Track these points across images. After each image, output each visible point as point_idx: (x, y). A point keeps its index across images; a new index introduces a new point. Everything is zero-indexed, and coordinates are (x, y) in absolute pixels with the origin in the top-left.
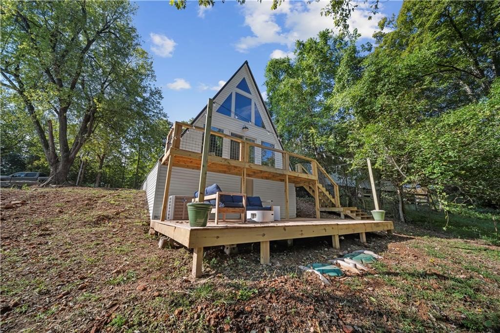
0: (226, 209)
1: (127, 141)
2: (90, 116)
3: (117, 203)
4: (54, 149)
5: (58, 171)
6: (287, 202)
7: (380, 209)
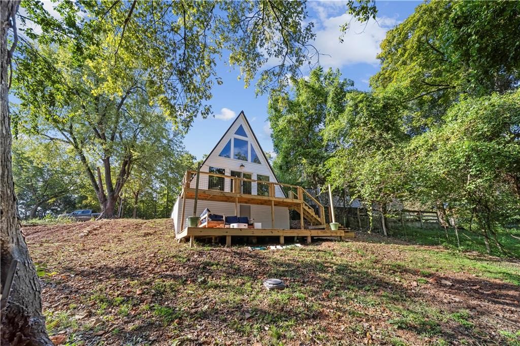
0: (212, 222)
1: (157, 177)
2: (127, 161)
3: (154, 226)
4: (103, 191)
5: (107, 208)
6: (273, 220)
7: (336, 222)
